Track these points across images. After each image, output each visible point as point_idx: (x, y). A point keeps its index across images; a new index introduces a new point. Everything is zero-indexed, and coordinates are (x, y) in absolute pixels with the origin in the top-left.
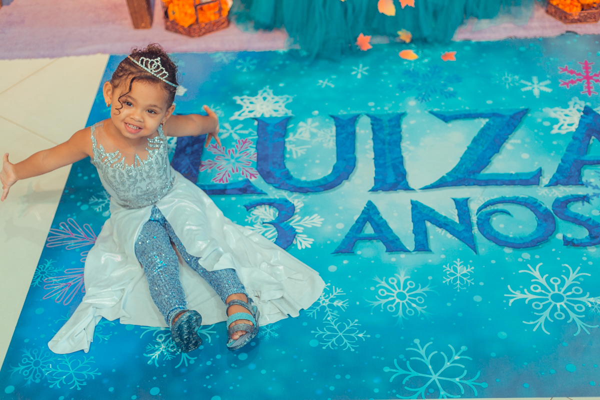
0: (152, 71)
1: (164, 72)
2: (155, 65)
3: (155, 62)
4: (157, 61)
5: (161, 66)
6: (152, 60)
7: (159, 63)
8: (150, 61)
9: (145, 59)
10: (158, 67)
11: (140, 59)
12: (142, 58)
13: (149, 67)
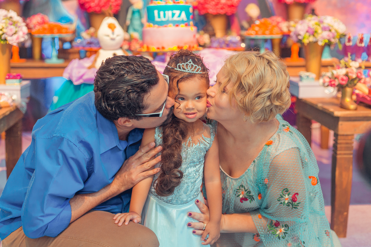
0: (188, 70)
1: (198, 67)
2: (190, 66)
3: (189, 64)
4: (190, 63)
5: (194, 65)
6: (186, 63)
7: (192, 63)
8: (185, 64)
9: (181, 65)
10: (192, 66)
11: (178, 66)
12: (178, 65)
13: (186, 69)
